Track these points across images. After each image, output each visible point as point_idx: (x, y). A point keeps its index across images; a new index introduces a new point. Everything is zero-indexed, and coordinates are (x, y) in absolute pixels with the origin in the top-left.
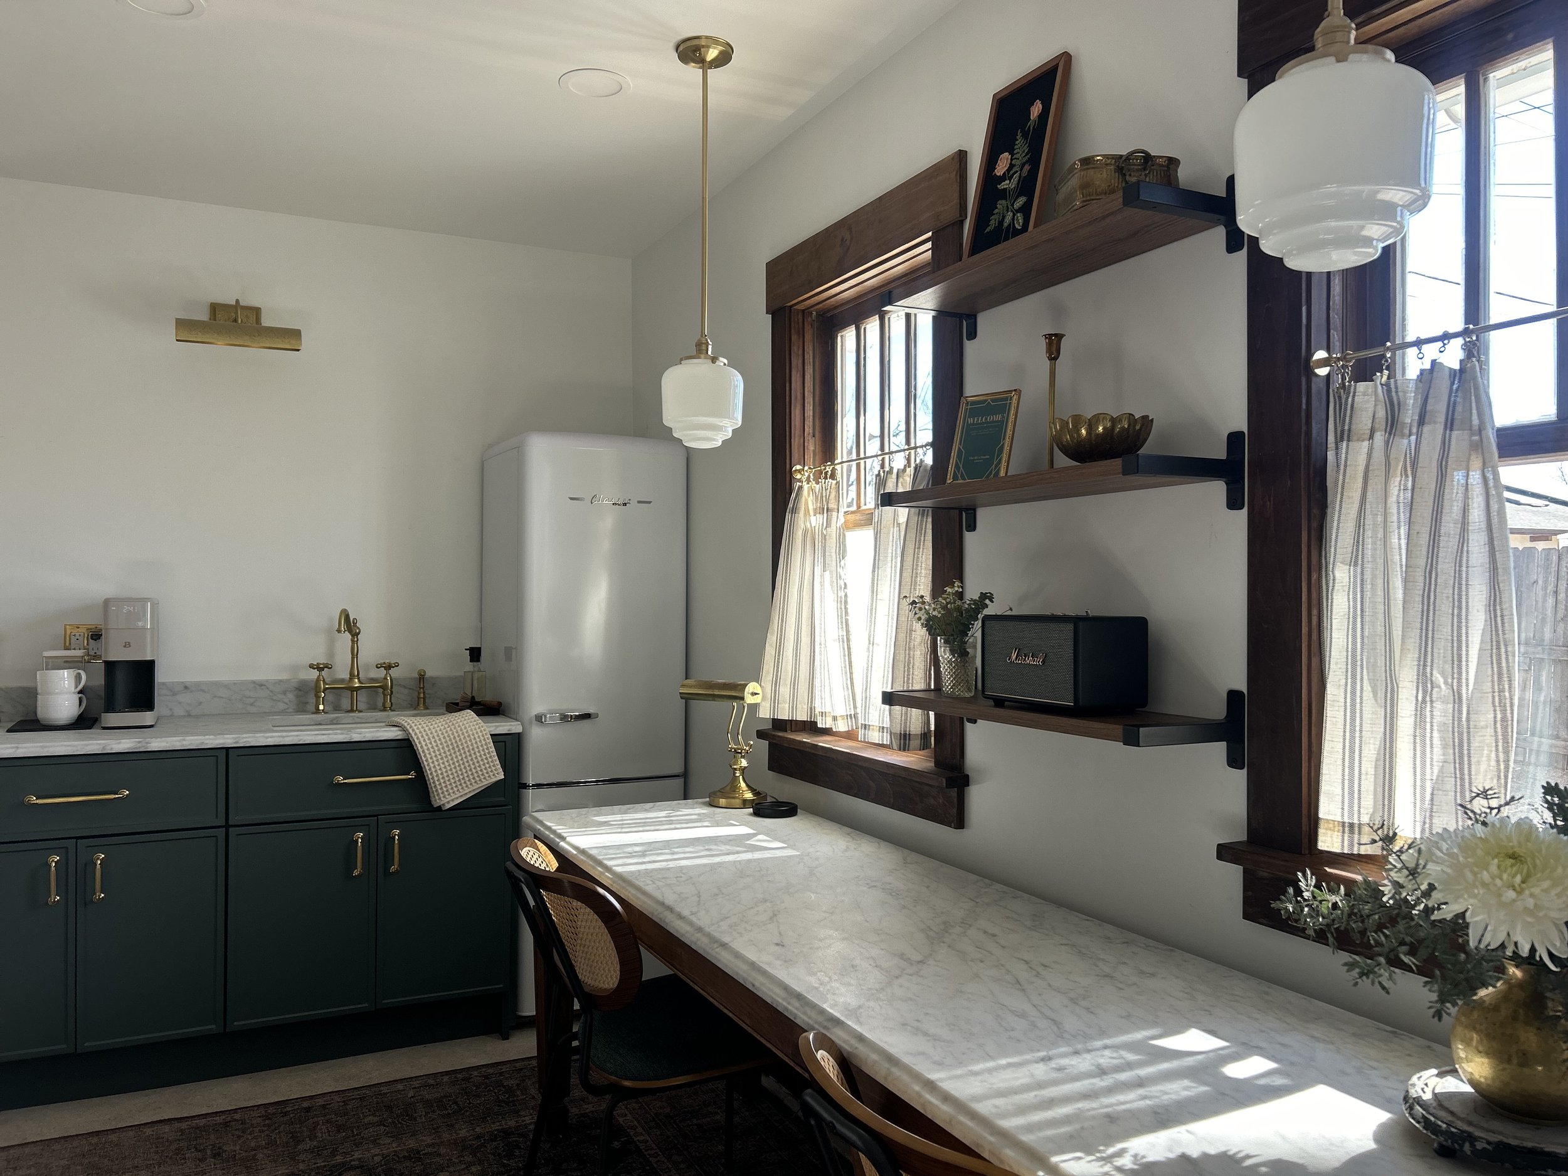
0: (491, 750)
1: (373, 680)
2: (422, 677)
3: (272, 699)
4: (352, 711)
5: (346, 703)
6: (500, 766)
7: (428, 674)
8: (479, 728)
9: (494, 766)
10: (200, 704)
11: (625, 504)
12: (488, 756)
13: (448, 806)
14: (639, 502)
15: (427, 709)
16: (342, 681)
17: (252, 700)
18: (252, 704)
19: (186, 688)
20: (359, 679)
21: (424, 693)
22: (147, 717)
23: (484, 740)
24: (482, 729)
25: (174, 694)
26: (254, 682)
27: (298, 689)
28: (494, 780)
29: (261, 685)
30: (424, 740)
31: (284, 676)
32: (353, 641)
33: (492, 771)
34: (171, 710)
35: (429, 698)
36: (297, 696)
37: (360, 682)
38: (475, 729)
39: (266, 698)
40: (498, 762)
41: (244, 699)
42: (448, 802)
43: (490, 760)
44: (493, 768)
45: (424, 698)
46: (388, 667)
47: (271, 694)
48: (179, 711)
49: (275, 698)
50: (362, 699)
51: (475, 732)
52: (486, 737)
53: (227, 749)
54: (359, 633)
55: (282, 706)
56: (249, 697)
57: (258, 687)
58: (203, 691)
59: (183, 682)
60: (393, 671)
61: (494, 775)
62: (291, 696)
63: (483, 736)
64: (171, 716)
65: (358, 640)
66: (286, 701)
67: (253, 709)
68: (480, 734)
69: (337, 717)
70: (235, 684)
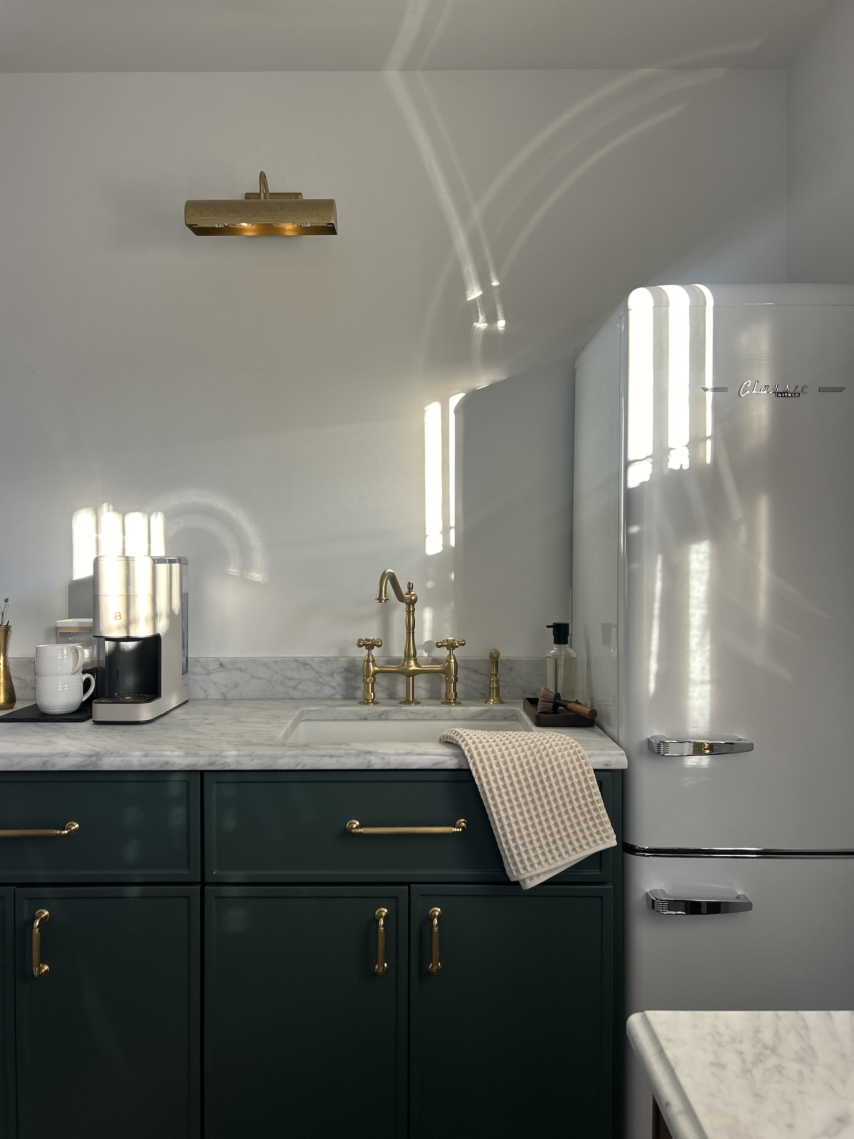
0: (596, 798)
1: (435, 661)
2: (495, 660)
3: (318, 682)
4: (407, 702)
5: (401, 690)
6: (610, 825)
7: (503, 655)
8: (575, 753)
9: (601, 824)
10: (237, 685)
11: (795, 395)
12: (592, 807)
13: (530, 884)
14: (820, 390)
15: (502, 703)
16: (397, 661)
17: (293, 683)
18: (294, 688)
19: (221, 665)
20: (415, 660)
21: (497, 682)
22: (145, 711)
23: (586, 780)
24: (580, 755)
25: (209, 673)
26: (296, 660)
27: (347, 670)
28: (601, 847)
29: (303, 664)
30: (493, 774)
31: (332, 654)
32: (409, 612)
33: (598, 833)
34: (205, 691)
35: (506, 687)
36: (347, 679)
37: (417, 664)
38: (569, 755)
39: (310, 680)
40: (607, 818)
41: (286, 681)
42: (531, 878)
43: (595, 814)
44: (601, 828)
45: (498, 689)
46: (451, 646)
47: (317, 676)
48: (214, 693)
49: (320, 680)
50: (421, 686)
51: (568, 759)
52: (588, 776)
53: (202, 772)
54: (415, 601)
55: (328, 691)
56: (292, 679)
57: (301, 666)
58: (240, 670)
59: (217, 659)
60: (455, 652)
61: (601, 839)
62: (338, 678)
63: (581, 766)
64: (206, 699)
65: (414, 610)
66: (334, 684)
67: (296, 694)
68: (577, 764)
69: (386, 712)
70: (275, 662)
